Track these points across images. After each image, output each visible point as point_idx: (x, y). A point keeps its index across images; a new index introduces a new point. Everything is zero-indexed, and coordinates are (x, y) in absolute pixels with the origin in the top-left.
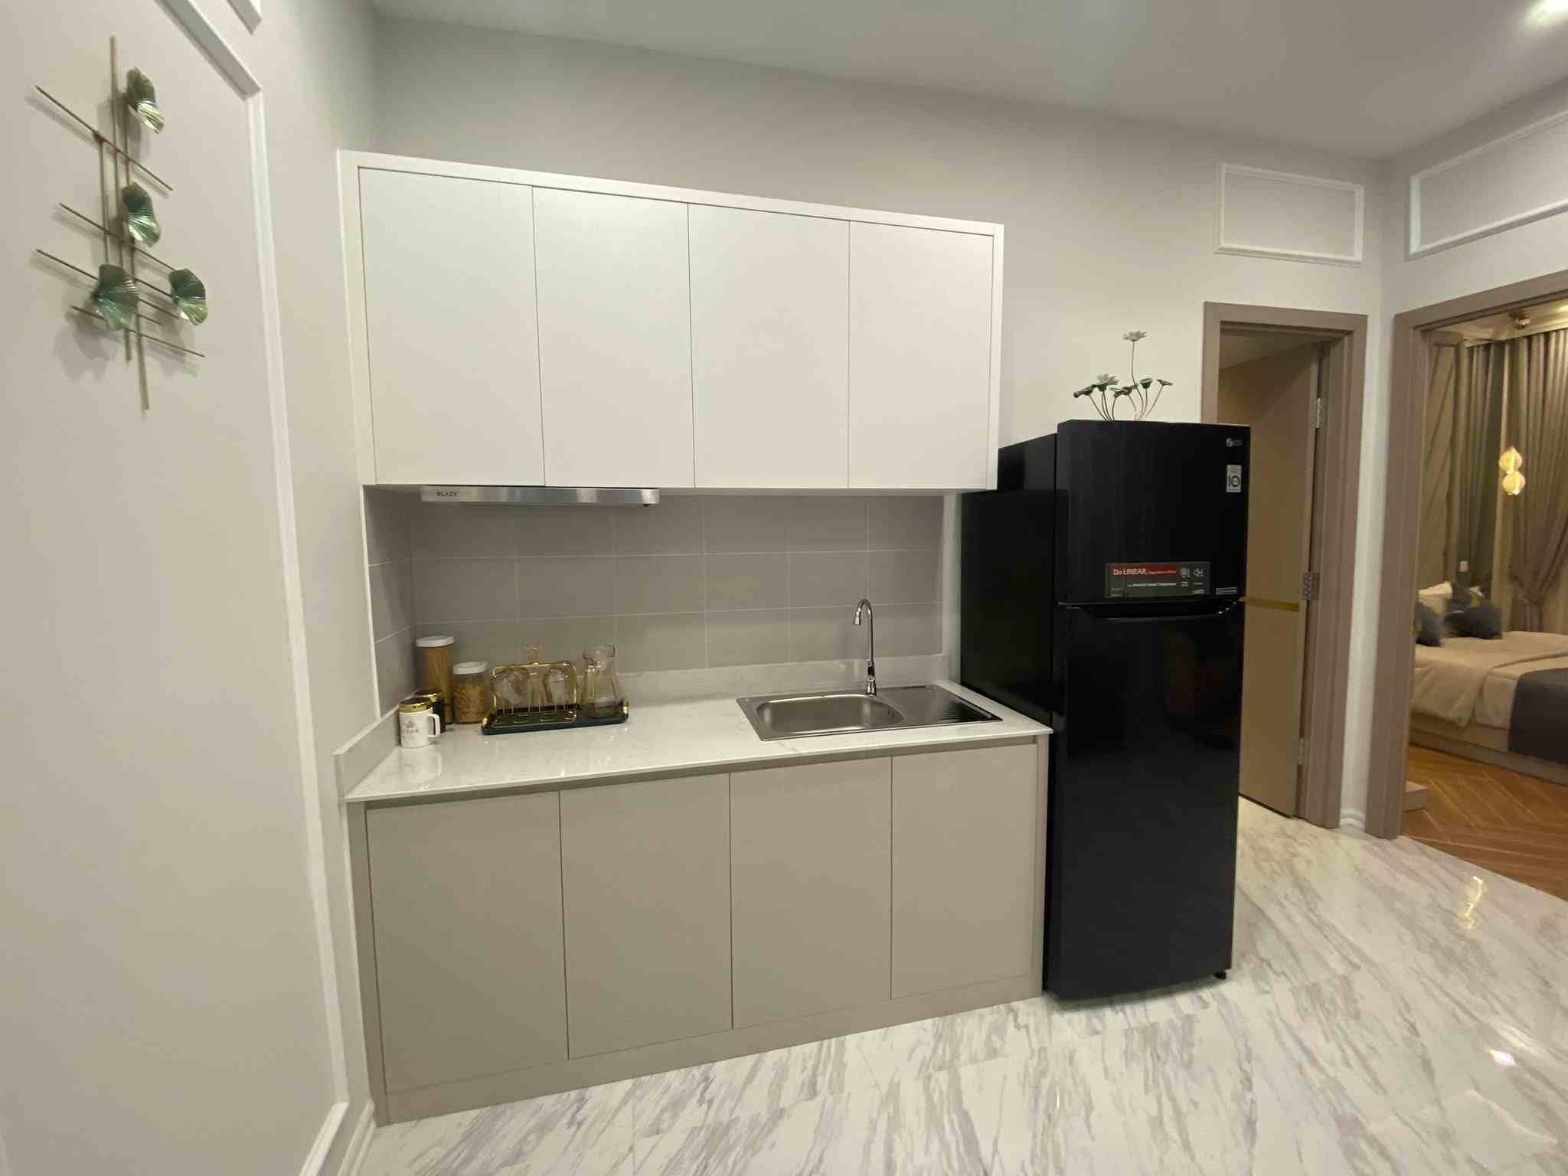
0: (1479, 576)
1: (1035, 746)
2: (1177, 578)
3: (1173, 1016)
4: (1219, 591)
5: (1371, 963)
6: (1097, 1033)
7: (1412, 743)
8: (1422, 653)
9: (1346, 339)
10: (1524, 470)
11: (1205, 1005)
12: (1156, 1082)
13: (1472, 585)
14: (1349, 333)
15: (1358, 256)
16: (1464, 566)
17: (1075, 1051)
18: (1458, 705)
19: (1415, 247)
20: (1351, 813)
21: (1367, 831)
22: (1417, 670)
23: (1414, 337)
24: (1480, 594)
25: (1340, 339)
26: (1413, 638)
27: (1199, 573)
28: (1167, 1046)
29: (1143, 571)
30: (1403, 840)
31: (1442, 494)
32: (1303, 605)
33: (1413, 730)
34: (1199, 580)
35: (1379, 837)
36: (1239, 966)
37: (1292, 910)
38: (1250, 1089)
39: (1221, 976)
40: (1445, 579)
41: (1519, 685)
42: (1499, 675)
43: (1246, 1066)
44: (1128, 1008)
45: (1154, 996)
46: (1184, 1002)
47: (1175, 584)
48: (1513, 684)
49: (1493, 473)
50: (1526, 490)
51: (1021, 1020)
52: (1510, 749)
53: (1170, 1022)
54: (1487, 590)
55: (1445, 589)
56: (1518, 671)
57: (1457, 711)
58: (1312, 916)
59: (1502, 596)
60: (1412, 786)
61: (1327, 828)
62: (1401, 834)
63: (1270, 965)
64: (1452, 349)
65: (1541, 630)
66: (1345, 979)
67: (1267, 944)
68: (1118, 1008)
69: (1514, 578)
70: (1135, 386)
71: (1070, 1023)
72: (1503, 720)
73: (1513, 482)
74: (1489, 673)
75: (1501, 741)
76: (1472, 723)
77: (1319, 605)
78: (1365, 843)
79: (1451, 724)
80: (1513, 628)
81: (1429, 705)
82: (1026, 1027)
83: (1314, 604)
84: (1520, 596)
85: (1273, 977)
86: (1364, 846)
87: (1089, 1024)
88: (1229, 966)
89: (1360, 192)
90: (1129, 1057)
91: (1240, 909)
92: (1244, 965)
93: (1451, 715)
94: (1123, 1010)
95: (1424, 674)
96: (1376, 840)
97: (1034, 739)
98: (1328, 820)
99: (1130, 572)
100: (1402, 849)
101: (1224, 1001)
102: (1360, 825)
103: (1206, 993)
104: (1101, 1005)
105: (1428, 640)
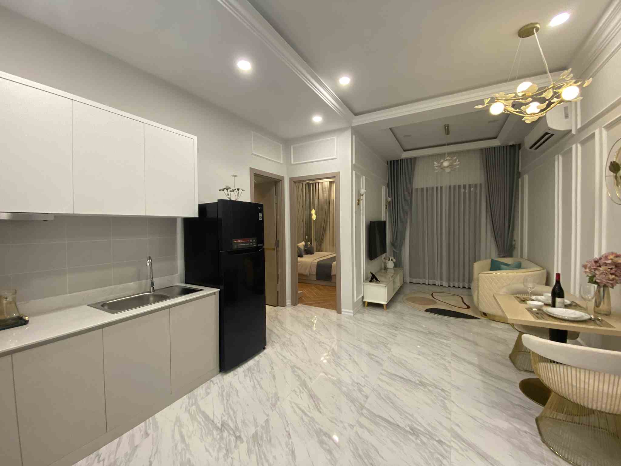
0: (309, 240)
1: (215, 295)
2: (250, 242)
3: (255, 363)
4: (259, 245)
5: (294, 333)
6: (236, 375)
7: (299, 282)
8: (299, 259)
9: (281, 182)
10: (316, 214)
11: (261, 356)
12: (252, 378)
13: (308, 242)
14: (281, 180)
15: (281, 162)
16: (307, 237)
17: (231, 381)
18: (307, 271)
19: (292, 163)
20: (288, 301)
21: (292, 305)
22: (299, 264)
23: (293, 183)
24: (310, 244)
25: (280, 181)
26: (297, 256)
27: (254, 241)
28: (254, 370)
29: (242, 241)
30: (299, 305)
31: (302, 220)
32: (276, 248)
33: (299, 279)
34: (254, 242)
35: (294, 305)
36: (268, 345)
37: (278, 327)
38: (273, 369)
39: (264, 348)
40: (304, 241)
41: (317, 264)
42: (313, 262)
43: (272, 365)
44: (243, 366)
45: (250, 360)
46: (257, 358)
47: (249, 244)
48: (316, 264)
49: (311, 215)
50: (316, 219)
51: (215, 382)
52: (317, 279)
53: (254, 364)
54: (311, 243)
55: (303, 243)
56: (316, 261)
57: (307, 272)
58: (282, 328)
59: (314, 244)
60: (300, 292)
61: (284, 307)
62: (298, 303)
63: (274, 342)
64: (301, 184)
65: (321, 251)
66: (289, 339)
67: (274, 338)
68: (241, 367)
69: (316, 240)
70: (235, 190)
71: (229, 376)
72: (315, 273)
73: (314, 217)
74: (312, 262)
75: (315, 278)
76: (310, 275)
77: (279, 248)
78: (292, 308)
79: (306, 276)
80: (317, 251)
81: (302, 271)
82: (217, 383)
83: (278, 248)
84: (317, 244)
85: (275, 344)
86: (292, 309)
87: (234, 373)
88: (266, 345)
89: (281, 146)
90: (245, 376)
91: (268, 331)
92: (269, 344)
93: (306, 274)
94: (242, 367)
95: (300, 264)
96: (294, 306)
97: (215, 293)
98: (284, 305)
99: (239, 241)
100: (299, 307)
101: (265, 354)
102: (290, 304)
103: (261, 354)
104: (236, 368)
105: (300, 256)
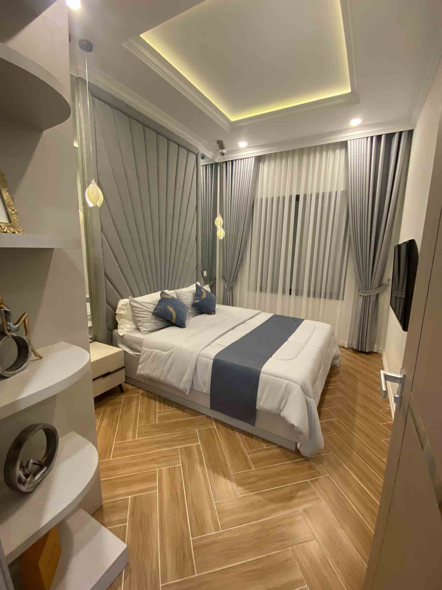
10: (225, 227)
13: (206, 284)
16: (205, 274)
48: (211, 363)
49: (214, 228)
50: (225, 237)
57: (184, 383)
59: (218, 289)
72: (206, 389)
73: (221, 234)
74: (199, 356)
84: (226, 287)
